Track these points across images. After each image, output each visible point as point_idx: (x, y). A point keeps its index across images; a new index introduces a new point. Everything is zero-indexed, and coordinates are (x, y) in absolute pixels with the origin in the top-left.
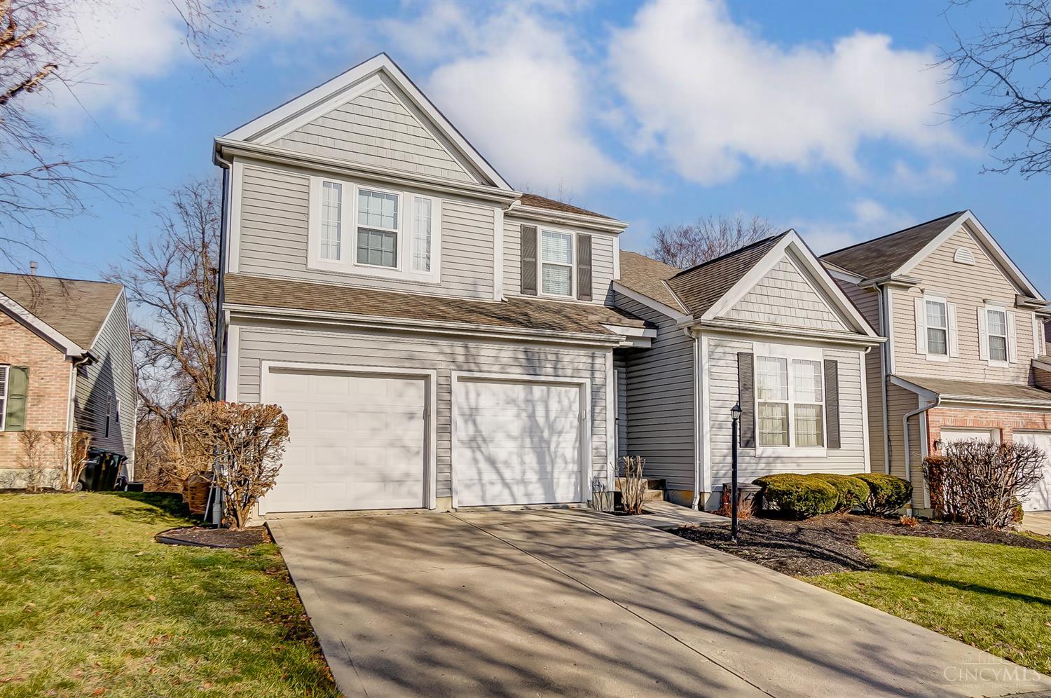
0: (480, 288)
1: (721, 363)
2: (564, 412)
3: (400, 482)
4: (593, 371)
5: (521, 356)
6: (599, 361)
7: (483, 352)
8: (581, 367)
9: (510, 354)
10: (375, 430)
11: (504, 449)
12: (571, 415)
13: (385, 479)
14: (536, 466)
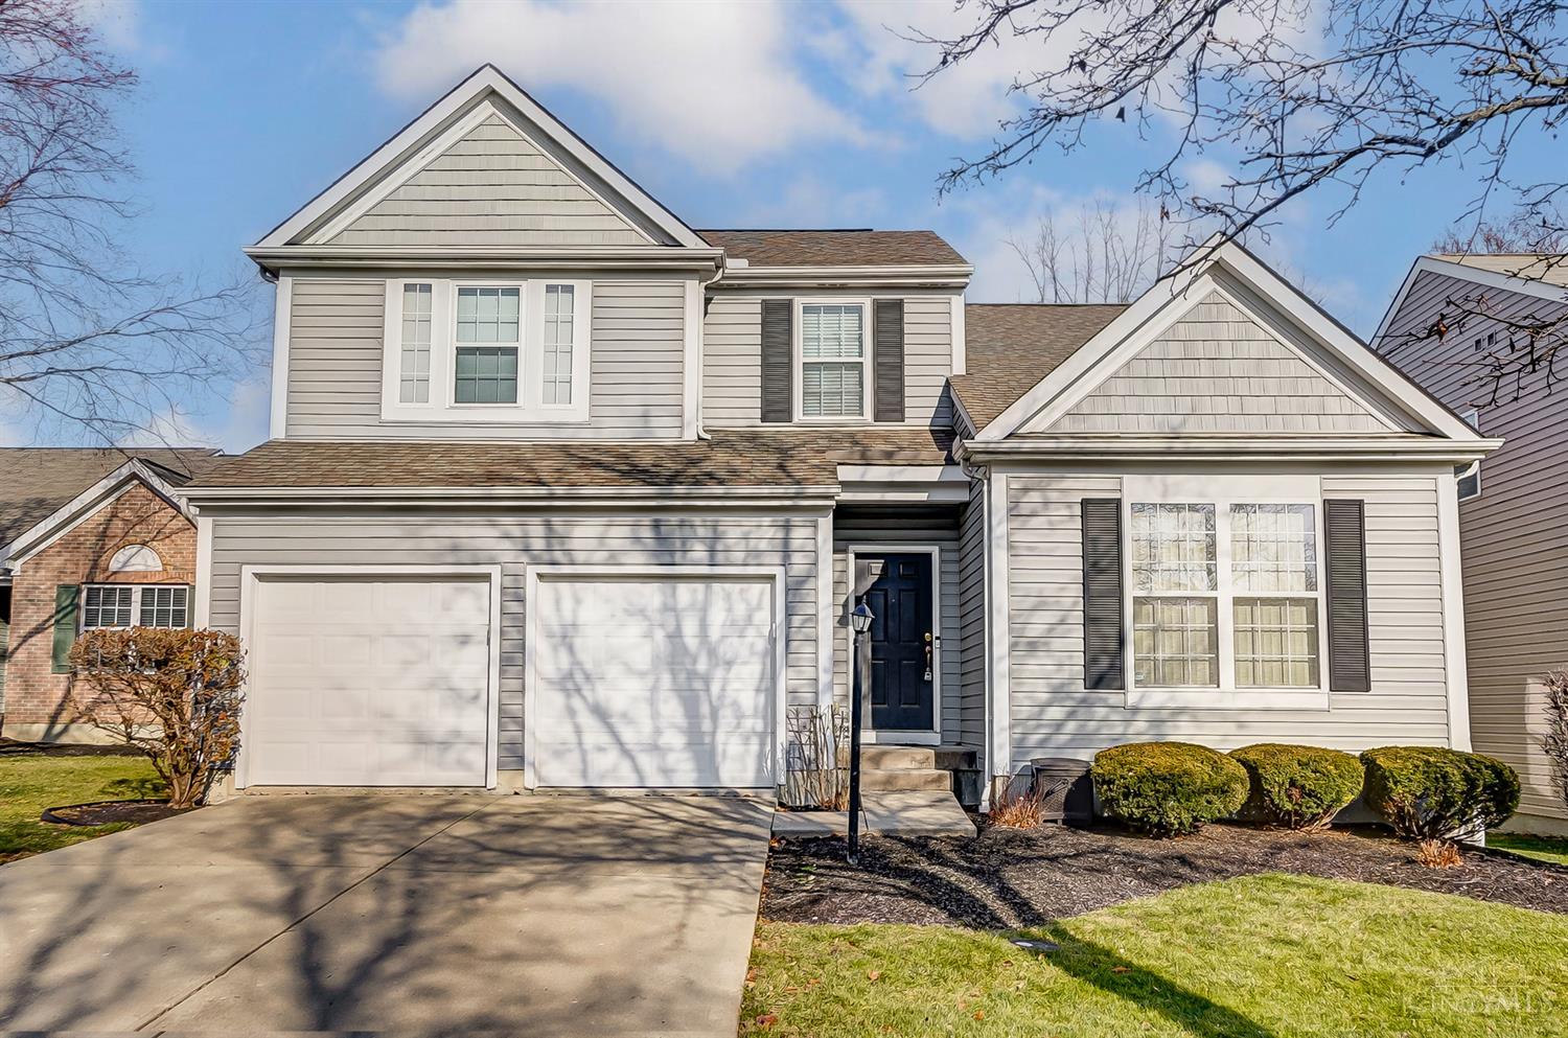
0: (654, 422)
1: (1035, 522)
2: (740, 627)
3: (445, 745)
4: (786, 552)
5: (647, 533)
6: (799, 534)
7: (578, 531)
8: (763, 545)
9: (625, 531)
10: (407, 664)
11: (622, 693)
12: (751, 632)
13: (420, 739)
14: (681, 721)
